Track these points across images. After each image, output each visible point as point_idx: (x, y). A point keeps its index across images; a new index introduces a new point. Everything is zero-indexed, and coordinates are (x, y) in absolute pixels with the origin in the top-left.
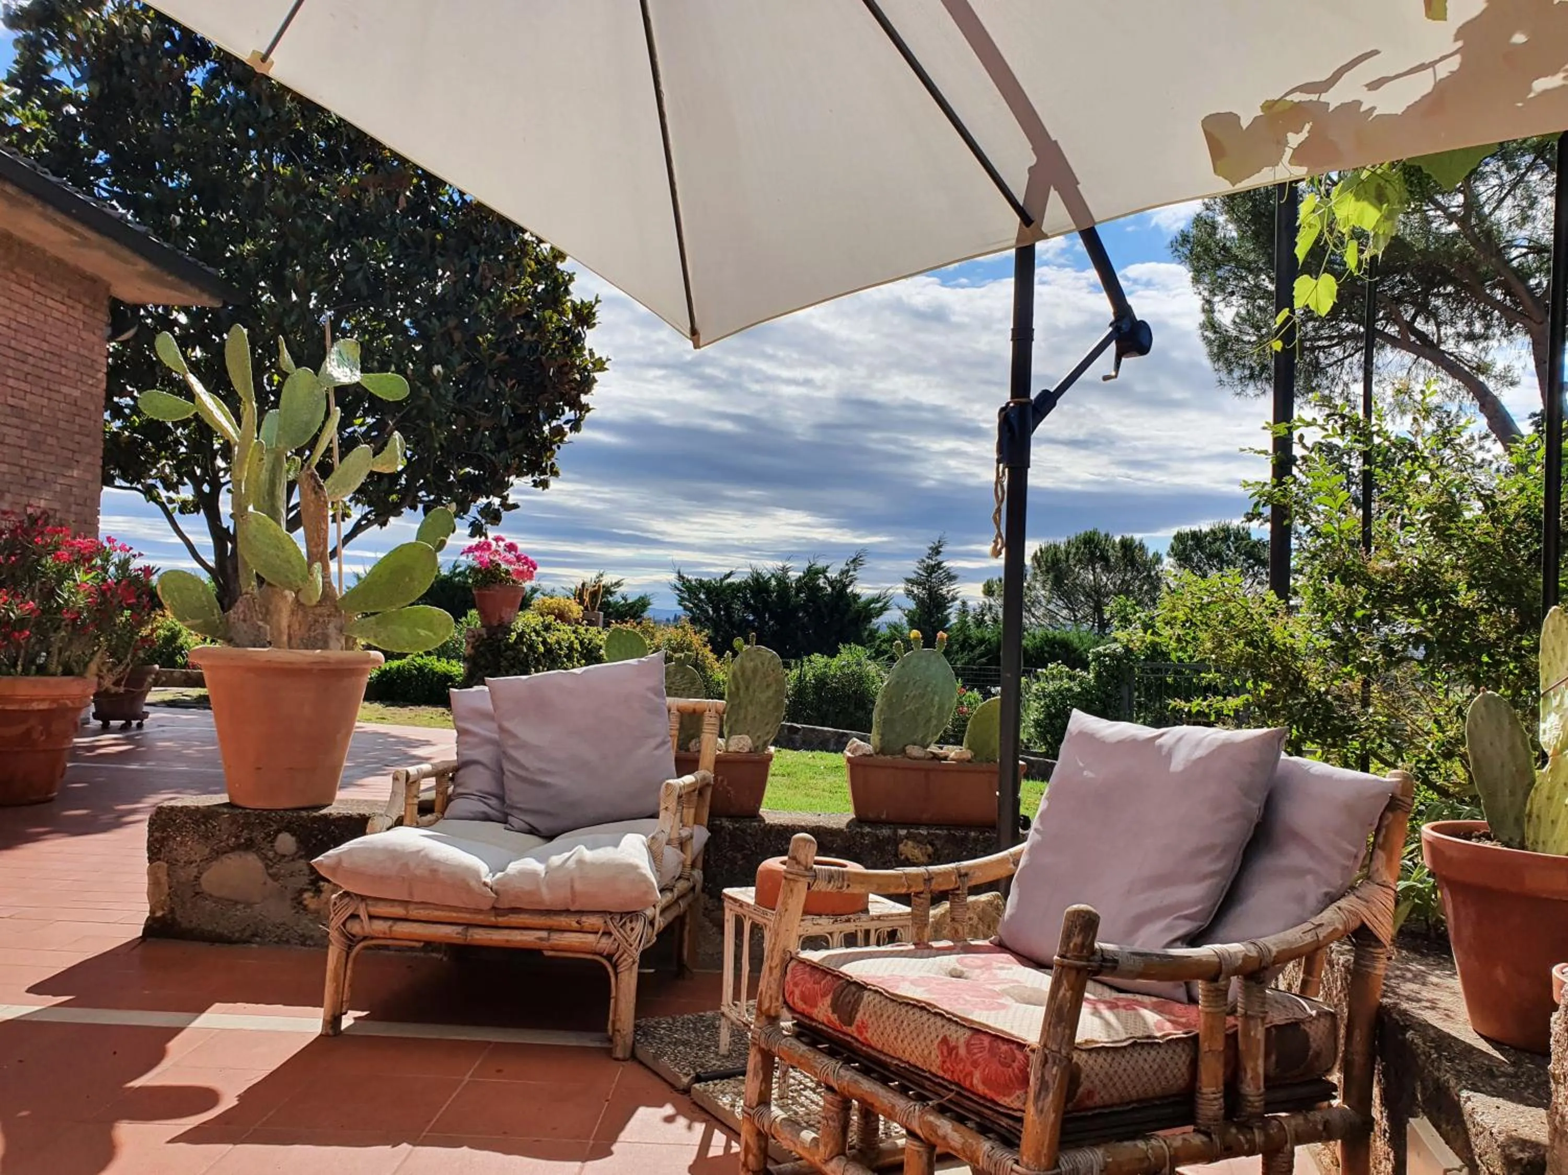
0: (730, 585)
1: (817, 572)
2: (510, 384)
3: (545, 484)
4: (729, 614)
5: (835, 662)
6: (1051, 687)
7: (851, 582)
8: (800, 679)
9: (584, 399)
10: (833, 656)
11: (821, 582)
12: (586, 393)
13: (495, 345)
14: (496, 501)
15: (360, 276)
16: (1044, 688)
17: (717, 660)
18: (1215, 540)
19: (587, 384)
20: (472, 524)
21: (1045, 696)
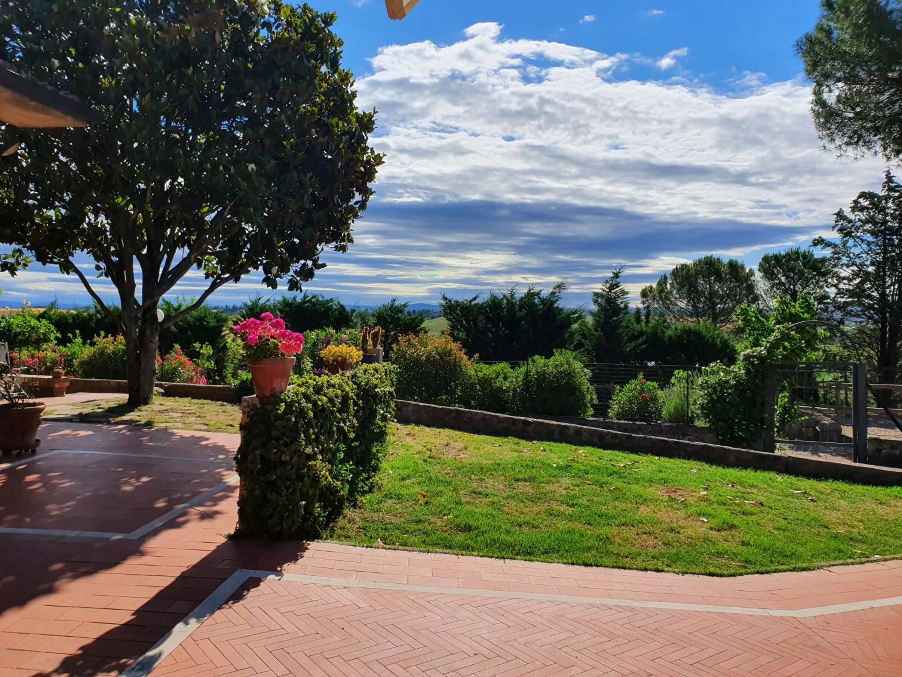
0: (476, 305)
1: (533, 295)
2: (309, 175)
3: (344, 249)
4: (475, 323)
5: (551, 361)
6: (712, 380)
7: (557, 300)
8: (527, 374)
9: (369, 185)
10: (548, 357)
11: (537, 301)
12: (370, 181)
13: (296, 147)
14: (310, 263)
15: (191, 98)
16: (707, 381)
17: (469, 359)
18: (790, 260)
19: (370, 174)
20: (290, 281)
21: (708, 387)
